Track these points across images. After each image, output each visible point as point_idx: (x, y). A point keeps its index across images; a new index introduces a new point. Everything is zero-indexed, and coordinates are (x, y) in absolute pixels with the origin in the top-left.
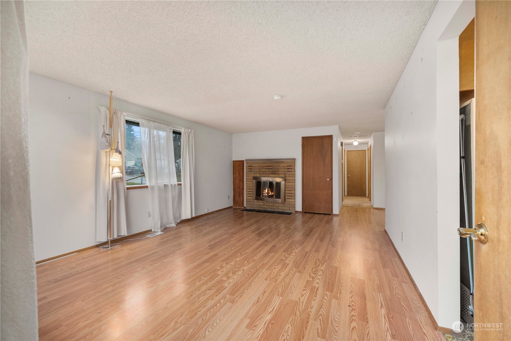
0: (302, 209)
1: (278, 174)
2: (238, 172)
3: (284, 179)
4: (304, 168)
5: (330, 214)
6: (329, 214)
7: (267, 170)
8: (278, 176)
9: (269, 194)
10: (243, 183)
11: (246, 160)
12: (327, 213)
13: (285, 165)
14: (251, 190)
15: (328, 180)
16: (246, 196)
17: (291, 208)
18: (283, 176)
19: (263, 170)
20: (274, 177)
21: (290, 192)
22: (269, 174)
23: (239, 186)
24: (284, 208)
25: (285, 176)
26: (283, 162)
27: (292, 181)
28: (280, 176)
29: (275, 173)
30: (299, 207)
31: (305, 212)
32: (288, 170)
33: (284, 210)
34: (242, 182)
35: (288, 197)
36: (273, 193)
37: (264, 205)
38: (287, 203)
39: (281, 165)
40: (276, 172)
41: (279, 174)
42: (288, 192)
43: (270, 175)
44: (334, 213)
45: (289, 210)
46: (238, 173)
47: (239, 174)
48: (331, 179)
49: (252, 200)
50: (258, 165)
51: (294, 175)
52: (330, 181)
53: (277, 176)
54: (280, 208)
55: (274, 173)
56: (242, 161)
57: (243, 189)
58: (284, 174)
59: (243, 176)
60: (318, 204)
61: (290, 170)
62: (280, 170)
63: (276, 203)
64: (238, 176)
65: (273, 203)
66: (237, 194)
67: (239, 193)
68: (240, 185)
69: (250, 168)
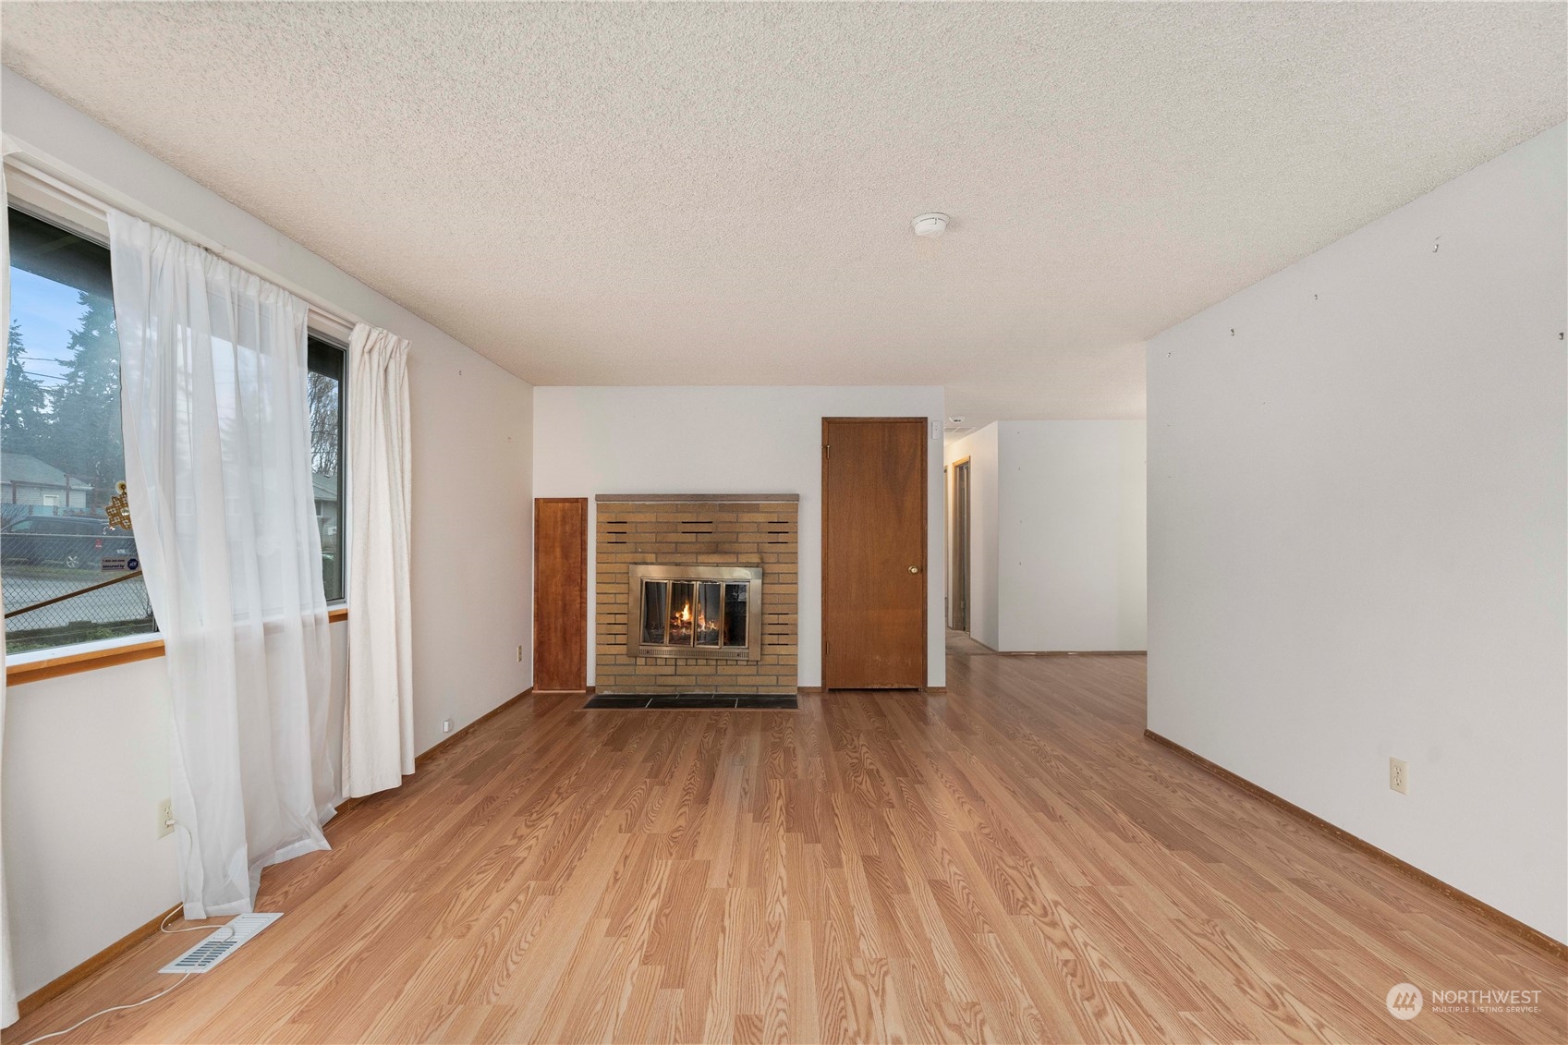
0: (824, 677)
1: (734, 553)
2: (562, 547)
3: (760, 570)
4: (831, 530)
5: (916, 690)
6: (915, 688)
7: (691, 538)
8: (735, 560)
9: (699, 630)
10: (583, 589)
11: (598, 498)
12: (909, 687)
13: (760, 518)
14: (621, 619)
15: (914, 570)
16: (598, 644)
17: (783, 680)
18: (755, 559)
19: (673, 537)
20: (717, 565)
21: (782, 619)
22: (698, 553)
23: (565, 606)
24: (758, 680)
25: (762, 559)
26: (755, 509)
27: (789, 578)
28: (743, 559)
29: (721, 548)
30: (810, 673)
31: (832, 691)
32: (773, 538)
33: (757, 686)
34: (577, 588)
35: (774, 639)
36: (713, 626)
37: (675, 675)
38: (769, 659)
39: (747, 517)
40: (727, 546)
41: (737, 554)
42: (774, 619)
43: (702, 558)
44: (931, 683)
45: (777, 685)
46: (558, 550)
47: (566, 555)
48: (923, 570)
49: (621, 660)
50: (651, 517)
51: (793, 557)
52: (920, 575)
53: (732, 559)
54: (741, 680)
55: (716, 549)
56: (576, 500)
57: (583, 615)
58: (760, 552)
59: (584, 561)
60: (877, 657)
61: (781, 538)
62: (742, 538)
63: (724, 663)
64: (559, 560)
65: (714, 662)
66: (555, 639)
67: (565, 633)
68: (568, 598)
69: (616, 531)
